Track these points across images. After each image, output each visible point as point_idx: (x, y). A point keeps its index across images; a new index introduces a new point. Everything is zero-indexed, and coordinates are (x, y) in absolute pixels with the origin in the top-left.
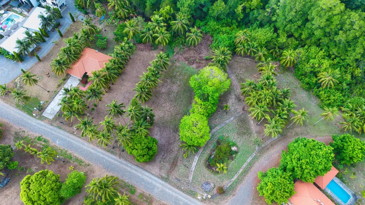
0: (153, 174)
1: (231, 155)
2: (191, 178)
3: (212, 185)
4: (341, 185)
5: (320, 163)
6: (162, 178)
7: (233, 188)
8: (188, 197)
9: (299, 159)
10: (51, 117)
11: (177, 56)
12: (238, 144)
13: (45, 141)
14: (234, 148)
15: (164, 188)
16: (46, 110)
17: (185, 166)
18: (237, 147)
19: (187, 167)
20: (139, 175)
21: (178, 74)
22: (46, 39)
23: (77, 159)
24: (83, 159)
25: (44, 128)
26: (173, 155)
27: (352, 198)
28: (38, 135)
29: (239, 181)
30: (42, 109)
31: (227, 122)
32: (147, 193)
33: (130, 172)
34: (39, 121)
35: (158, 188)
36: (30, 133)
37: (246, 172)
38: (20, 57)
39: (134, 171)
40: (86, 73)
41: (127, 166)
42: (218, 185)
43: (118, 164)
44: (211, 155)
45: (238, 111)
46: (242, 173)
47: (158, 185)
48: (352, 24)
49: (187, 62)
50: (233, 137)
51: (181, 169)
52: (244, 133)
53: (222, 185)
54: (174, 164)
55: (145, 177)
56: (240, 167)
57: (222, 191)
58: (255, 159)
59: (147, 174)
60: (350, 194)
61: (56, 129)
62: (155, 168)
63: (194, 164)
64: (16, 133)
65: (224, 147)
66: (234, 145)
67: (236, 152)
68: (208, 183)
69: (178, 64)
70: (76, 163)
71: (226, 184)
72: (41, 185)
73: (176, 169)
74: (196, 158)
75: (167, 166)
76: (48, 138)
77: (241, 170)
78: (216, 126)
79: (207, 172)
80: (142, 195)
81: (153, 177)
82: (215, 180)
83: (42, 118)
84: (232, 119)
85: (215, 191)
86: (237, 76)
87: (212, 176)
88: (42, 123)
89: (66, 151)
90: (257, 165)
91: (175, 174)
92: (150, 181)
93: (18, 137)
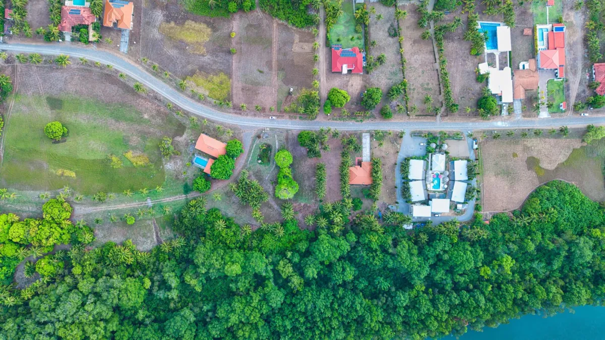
0: (295, 130)
1: (261, 157)
2: (276, 136)
3: (264, 137)
4: (200, 166)
5: (218, 165)
6: (290, 130)
7: (254, 141)
8: (273, 127)
9: (228, 163)
10: (364, 134)
11: (316, 207)
12: (258, 165)
13: (358, 121)
14: (260, 161)
15: (286, 126)
16: (369, 137)
17: (281, 141)
18: (259, 163)
21: (310, 194)
22: (403, 181)
23: (336, 120)
24: (333, 121)
25: (363, 127)
26: (290, 143)
27: (194, 161)
28: (364, 122)
29: (252, 144)
30: (372, 136)
31: (269, 175)
32: (294, 120)
33: (307, 126)
34: (368, 129)
35: (289, 124)
36: (368, 121)
37: (250, 151)
38: (407, 160)
40: (361, 167)
42: (261, 139)
43: (314, 127)
44: (270, 152)
45: (265, 185)
46: (252, 150)
47: (291, 126)
49: (308, 205)
50: (263, 168)
51: (283, 138)
52: (257, 172)
53: (260, 140)
54: (287, 139)
55: (298, 126)
56: (254, 152)
57: (259, 137)
58: (247, 161)
59: (298, 129)
60: (195, 163)
61: (357, 129)
62: (295, 133)
63: (277, 144)
64: (376, 118)
65: (265, 160)
66: (260, 164)
67: (258, 160)
68: (266, 137)
69: (313, 201)
70: (335, 118)
71: (258, 141)
72: (338, 100)
73: (285, 137)
74: (277, 147)
75: (290, 137)
76: (357, 123)
78: (274, 170)
79: (269, 142)
80: (295, 118)
81: (295, 128)
82: (264, 140)
83: (368, 132)
84: (267, 178)
85: (262, 135)
86: (274, 209)
87: (266, 142)
88: (367, 129)
89: (344, 121)
90: (245, 157)
91: (284, 134)
92: (295, 126)
93: (373, 117)
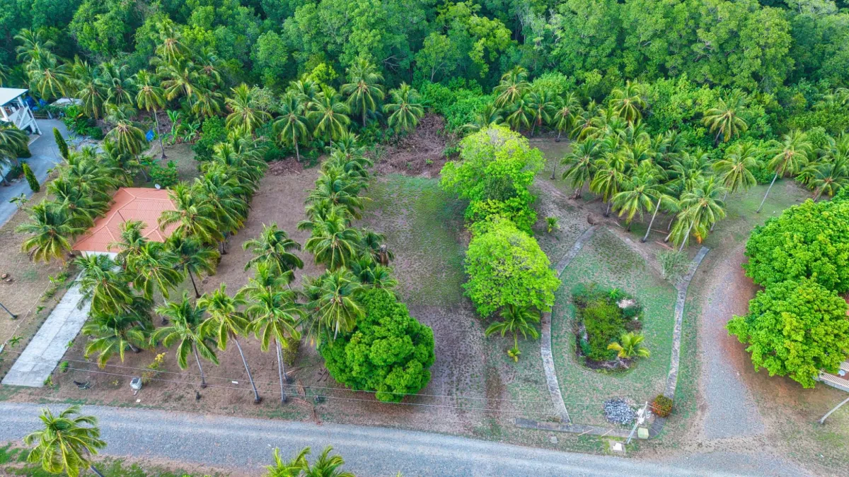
0: (446, 434)
1: (627, 319)
2: (561, 406)
3: (630, 402)
6: (478, 434)
7: (687, 392)
8: (585, 457)
10: (38, 382)
12: (628, 290)
14: (625, 304)
15: (502, 461)
16: (14, 367)
17: (527, 380)
18: (629, 298)
19: (537, 381)
20: (403, 448)
21: (394, 196)
25: (16, 419)
26: (478, 366)
29: (691, 369)
31: (571, 254)
33: (368, 452)
35: (482, 466)
37: (691, 344)
39: (381, 445)
41: (354, 436)
43: (321, 440)
44: (579, 337)
45: (582, 228)
46: (684, 350)
47: (475, 457)
49: (404, 172)
50: (609, 281)
51: (520, 393)
53: (655, 393)
54: (494, 388)
55: (426, 451)
58: (691, 312)
59: (426, 438)
62: (442, 412)
63: (549, 368)
65: (599, 308)
66: (620, 296)
67: (636, 310)
68: (616, 402)
69: (383, 180)
71: (666, 385)
73: (506, 397)
74: (546, 354)
75: (477, 398)
77: (677, 345)
79: (598, 379)
81: (449, 441)
83: (2, 392)
84: (578, 246)
87: (615, 380)
89: (119, 462)
90: (704, 321)
91: (511, 413)
92: (446, 453)
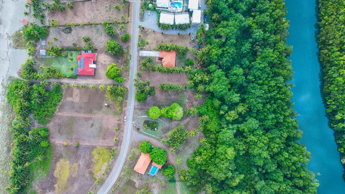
1: (153, 128)
2: (138, 117)
3: (139, 125)
4: (157, 171)
5: (156, 160)
6: (134, 107)
7: (141, 133)
8: (132, 118)
9: (155, 153)
10: (140, 55)
11: (190, 91)
12: (158, 130)
13: (130, 58)
14: (156, 129)
15: (131, 109)
16: (142, 51)
17: (142, 113)
18: (157, 130)
19: (142, 115)
20: (132, 99)
21: (180, 95)
22: (174, 29)
23: (129, 74)
24: (130, 76)
25: (135, 55)
26: (144, 108)
27: (153, 175)
28: (132, 54)
29: (144, 134)
30: (142, 49)
31: (166, 123)
32: (128, 104)
33: (132, 95)
34: (137, 51)
35: (131, 107)
36: (131, 51)
37: (148, 136)
38: (159, 25)
39: (133, 96)
40: (163, 58)
41: (134, 93)
42: (140, 127)
43: (133, 90)
44: (150, 121)
45: (172, 126)
46: (147, 135)
47: (132, 107)
48: (223, 164)
49: (188, 97)
50: (160, 128)
51: (140, 112)
52: (163, 131)
53: (140, 129)
54: (141, 109)
55: (132, 101)
56: (149, 133)
57: (138, 129)
58: (155, 138)
59: (134, 101)
60: (155, 174)
61: (136, 59)
62: (137, 103)
63: (144, 116)
64: (129, 46)
65: (155, 125)
66: (157, 129)
67: (154, 130)
68: (139, 124)
69: (185, 93)
70: (127, 75)
71: (141, 130)
72: (114, 72)
73: (140, 111)
74: (146, 117)
75: (139, 107)
76: (132, 59)
77: (148, 134)
78: (162, 119)
79: (143, 122)
80: (126, 103)
81: (134, 104)
83: (138, 51)
84: (168, 125)
85: (137, 127)
86: (189, 121)
87: (142, 124)
88: (136, 53)
89: (130, 69)
90: (152, 139)
91: (137, 111)
92: (132, 103)
93: (128, 48)
